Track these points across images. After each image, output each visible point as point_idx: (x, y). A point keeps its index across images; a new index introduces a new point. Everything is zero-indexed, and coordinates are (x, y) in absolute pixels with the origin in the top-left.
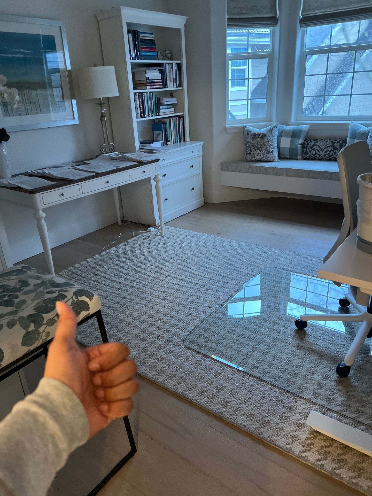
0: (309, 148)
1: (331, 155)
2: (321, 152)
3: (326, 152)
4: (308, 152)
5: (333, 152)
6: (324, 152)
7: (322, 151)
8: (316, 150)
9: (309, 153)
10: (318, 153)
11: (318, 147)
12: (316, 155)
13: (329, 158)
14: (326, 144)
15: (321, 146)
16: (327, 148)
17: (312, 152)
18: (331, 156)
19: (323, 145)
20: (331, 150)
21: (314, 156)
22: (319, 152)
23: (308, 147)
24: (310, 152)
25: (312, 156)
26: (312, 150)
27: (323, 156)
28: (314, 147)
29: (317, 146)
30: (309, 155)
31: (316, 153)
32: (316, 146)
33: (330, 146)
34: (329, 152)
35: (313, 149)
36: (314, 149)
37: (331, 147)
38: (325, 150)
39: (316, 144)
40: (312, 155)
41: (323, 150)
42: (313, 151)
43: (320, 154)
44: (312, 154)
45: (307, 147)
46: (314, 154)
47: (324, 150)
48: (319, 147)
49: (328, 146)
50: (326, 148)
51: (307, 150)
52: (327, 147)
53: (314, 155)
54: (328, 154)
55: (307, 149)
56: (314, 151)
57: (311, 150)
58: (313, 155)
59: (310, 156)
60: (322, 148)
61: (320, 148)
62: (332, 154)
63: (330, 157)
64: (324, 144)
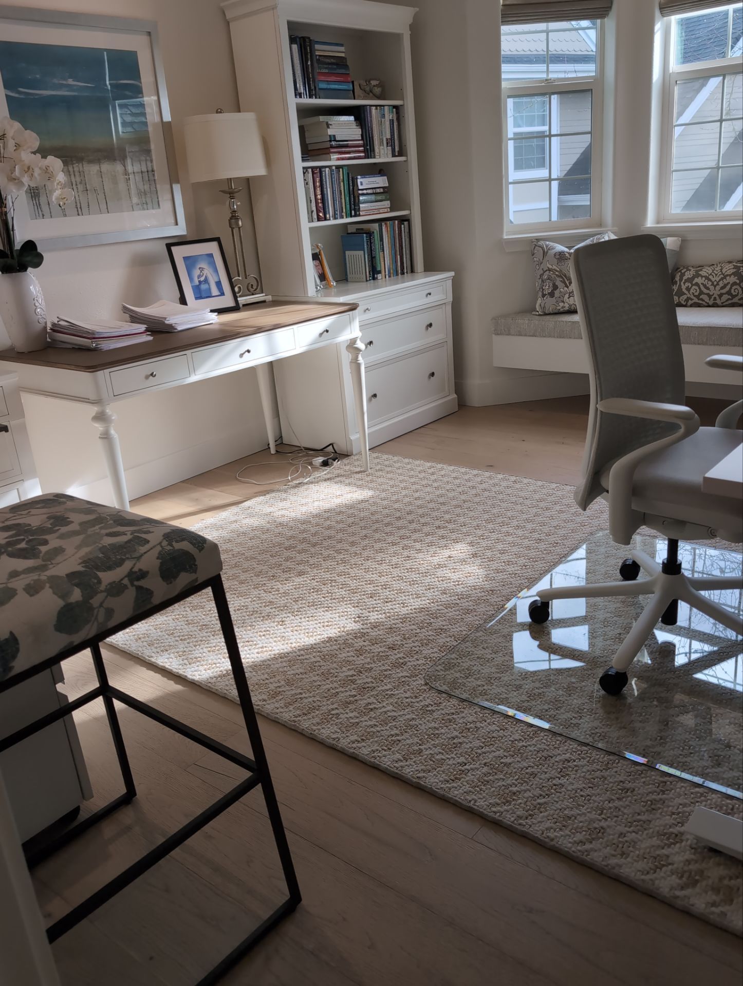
0: (684, 283)
1: (734, 294)
2: (712, 288)
3: (722, 288)
4: (684, 290)
5: (737, 287)
6: (718, 288)
7: (715, 287)
8: (701, 286)
9: (687, 292)
10: (705, 291)
11: (704, 279)
12: (701, 297)
13: (730, 302)
14: (721, 271)
15: (711, 277)
16: (725, 280)
17: (692, 291)
18: (737, 295)
19: (716, 275)
20: (734, 284)
21: (696, 300)
22: (708, 288)
23: (683, 281)
24: (688, 289)
25: (692, 300)
26: (693, 285)
27: (717, 297)
28: (696, 280)
29: (702, 277)
30: (685, 297)
31: (701, 293)
32: (700, 278)
33: (730, 275)
34: (731, 288)
35: (694, 283)
36: (697, 284)
37: (733, 276)
38: (721, 284)
39: (700, 273)
40: (692, 297)
41: (715, 283)
42: (694, 287)
43: (711, 294)
44: (693, 294)
45: (681, 280)
46: (697, 294)
47: (718, 284)
48: (707, 278)
49: (727, 275)
50: (722, 279)
51: (680, 286)
52: (725, 277)
53: (698, 297)
54: (729, 293)
55: (680, 283)
56: (697, 288)
57: (690, 285)
58: (695, 296)
59: (688, 299)
60: (713, 280)
61: (710, 280)
62: (736, 291)
63: (732, 299)
64: (716, 273)
